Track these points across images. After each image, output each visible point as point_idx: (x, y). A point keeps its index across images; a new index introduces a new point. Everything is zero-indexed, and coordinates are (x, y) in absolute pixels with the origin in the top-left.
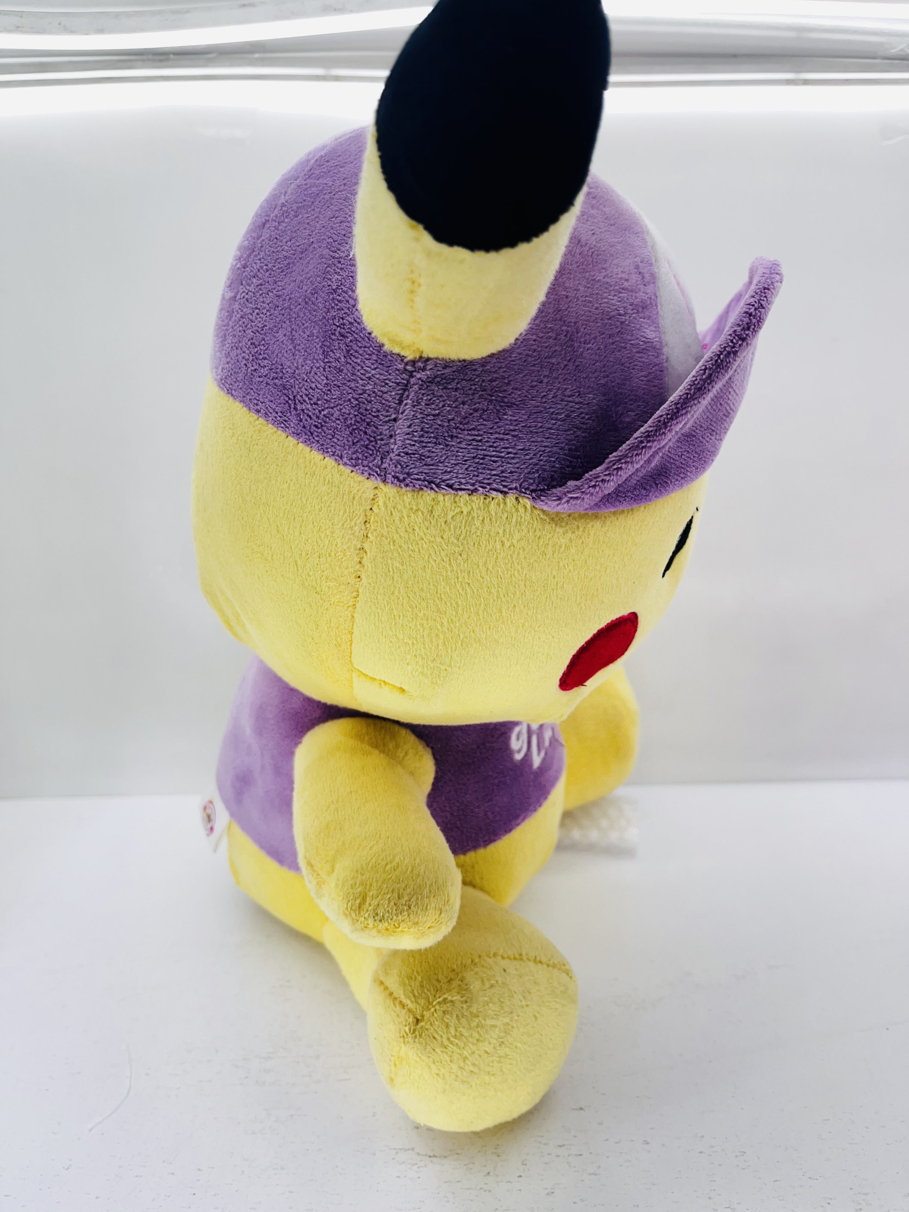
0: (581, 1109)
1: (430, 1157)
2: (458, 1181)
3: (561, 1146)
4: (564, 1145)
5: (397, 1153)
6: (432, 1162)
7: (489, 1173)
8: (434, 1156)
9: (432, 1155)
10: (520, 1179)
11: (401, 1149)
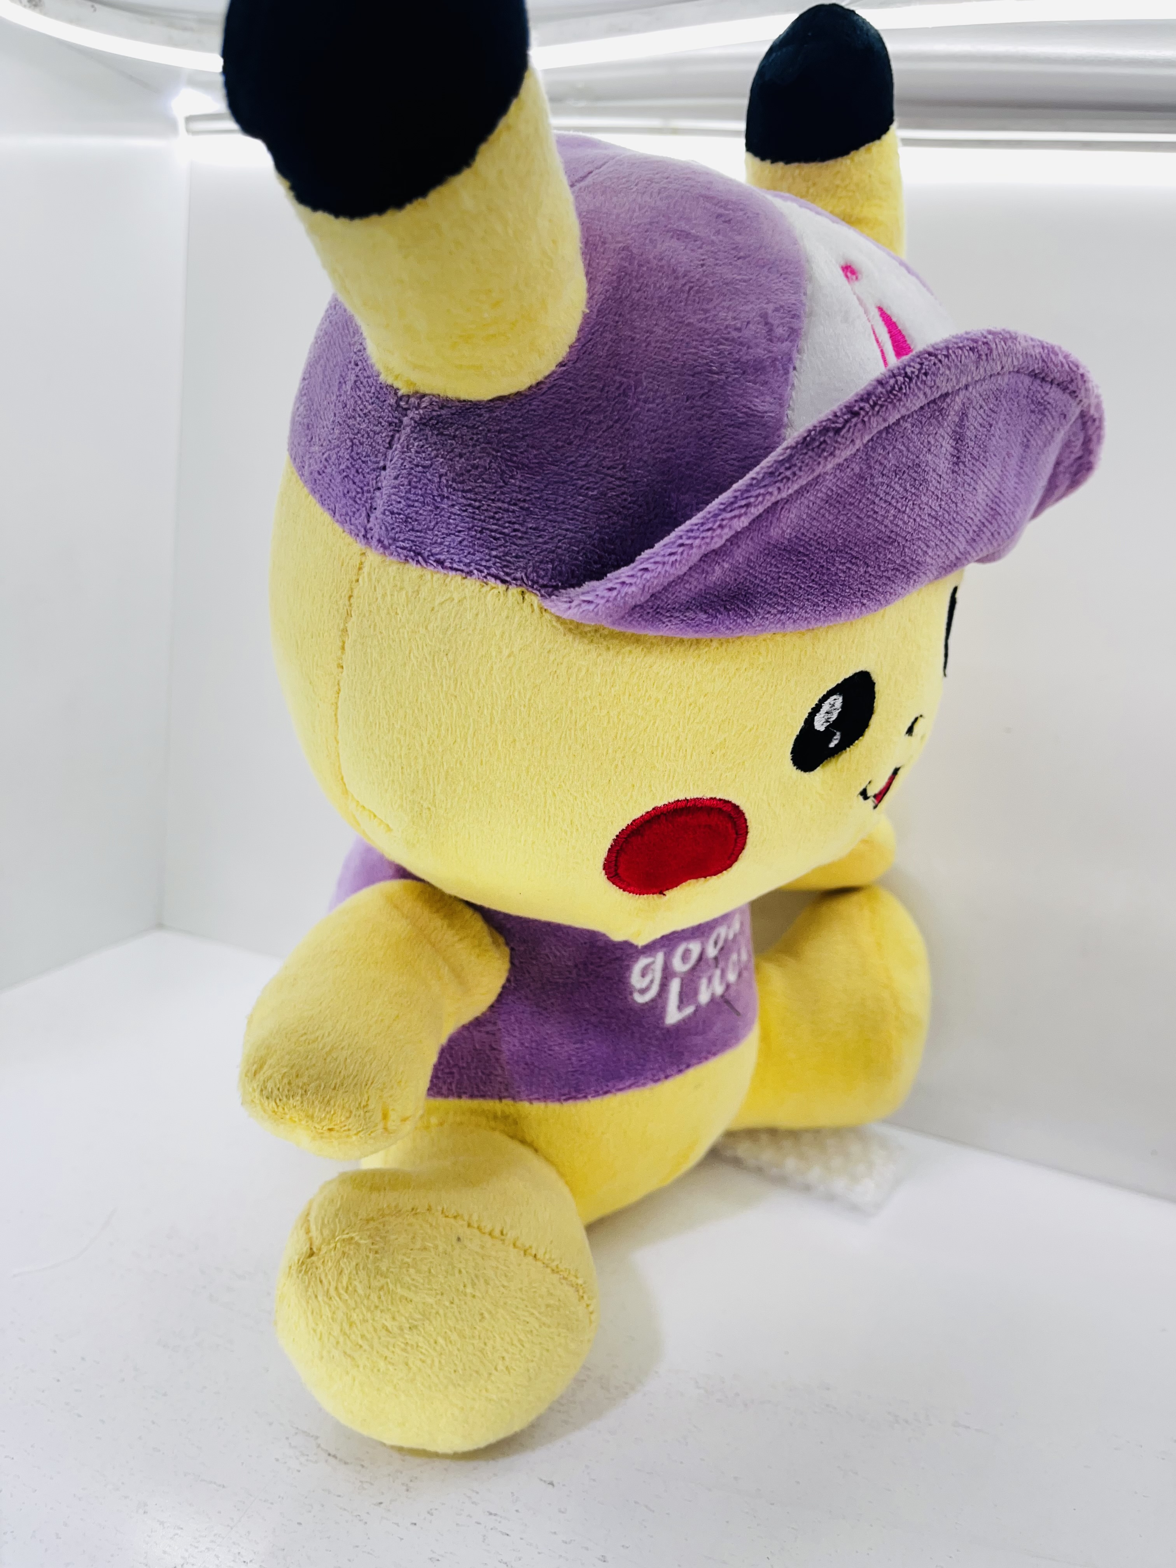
0: (552, 1484)
1: (329, 1455)
2: (339, 1496)
3: (491, 1514)
4: (495, 1515)
5: (296, 1433)
6: (326, 1461)
7: (381, 1503)
8: (335, 1457)
9: (333, 1453)
10: (414, 1527)
11: (304, 1432)
